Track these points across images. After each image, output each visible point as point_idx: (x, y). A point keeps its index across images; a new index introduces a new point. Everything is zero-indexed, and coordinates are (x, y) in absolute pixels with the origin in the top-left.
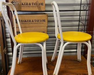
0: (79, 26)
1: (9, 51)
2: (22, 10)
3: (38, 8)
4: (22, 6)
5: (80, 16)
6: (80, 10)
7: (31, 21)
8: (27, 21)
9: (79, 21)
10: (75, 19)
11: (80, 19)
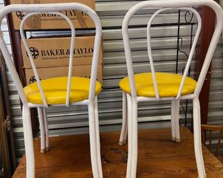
0: (177, 60)
1: (17, 123)
2: (42, 28)
3: (79, 21)
4: (42, 18)
5: (178, 37)
6: (179, 24)
7: (65, 52)
8: (55, 53)
9: (178, 49)
10: (168, 45)
11: (180, 44)
